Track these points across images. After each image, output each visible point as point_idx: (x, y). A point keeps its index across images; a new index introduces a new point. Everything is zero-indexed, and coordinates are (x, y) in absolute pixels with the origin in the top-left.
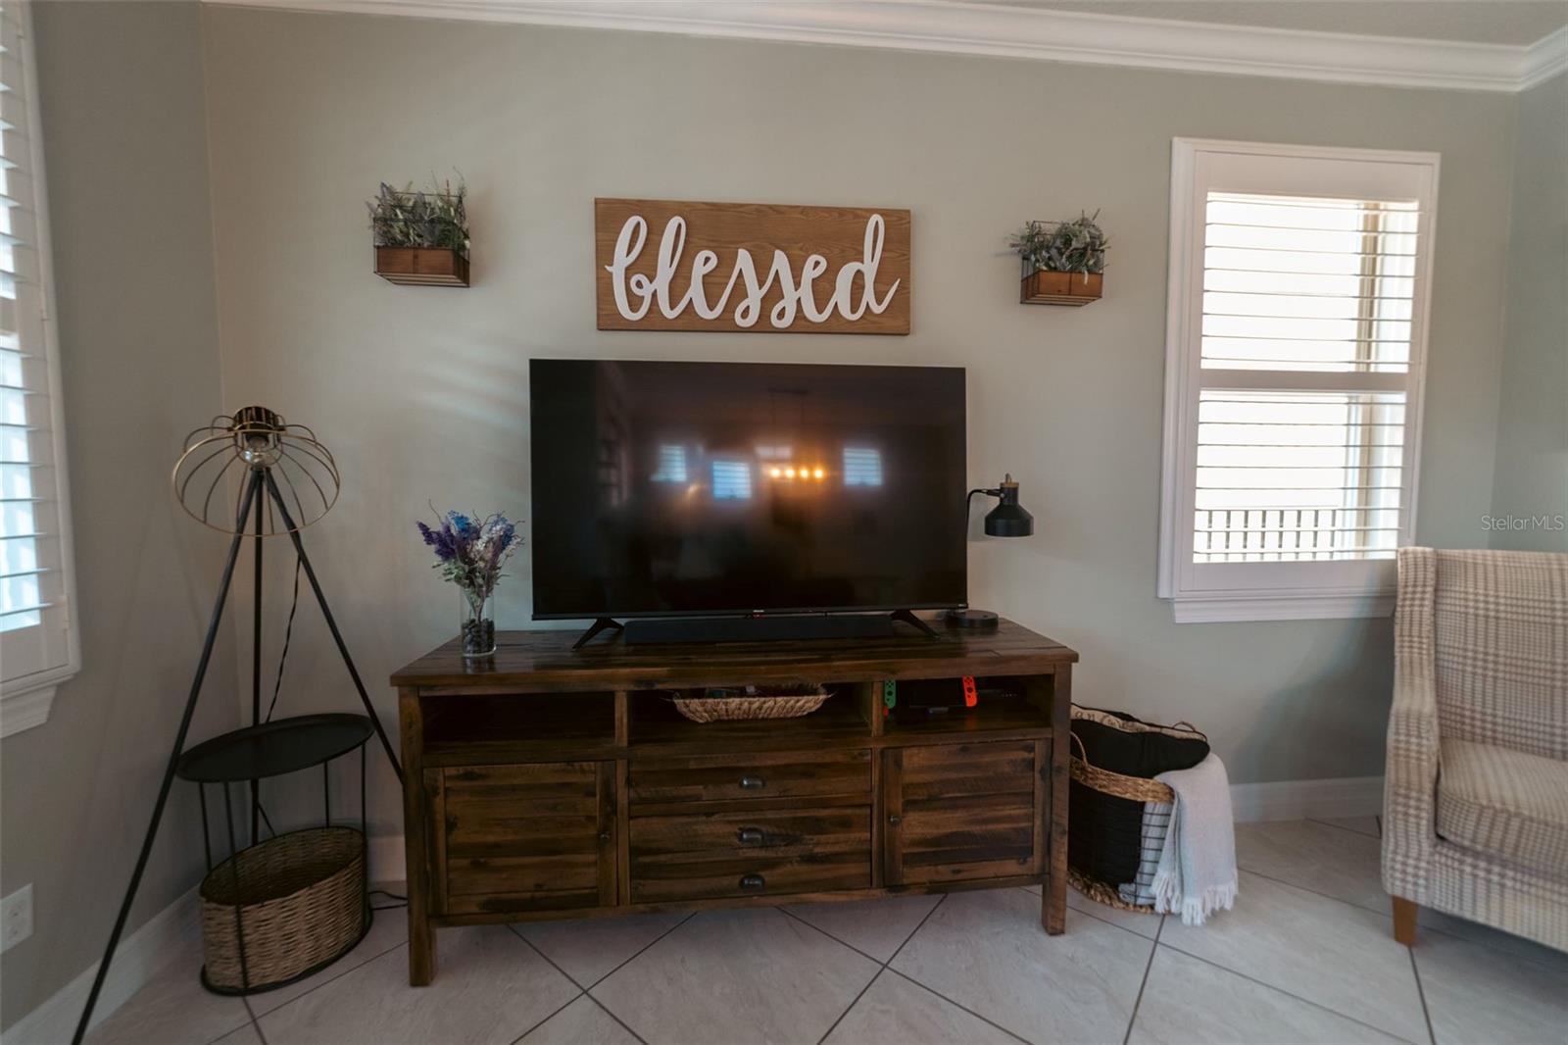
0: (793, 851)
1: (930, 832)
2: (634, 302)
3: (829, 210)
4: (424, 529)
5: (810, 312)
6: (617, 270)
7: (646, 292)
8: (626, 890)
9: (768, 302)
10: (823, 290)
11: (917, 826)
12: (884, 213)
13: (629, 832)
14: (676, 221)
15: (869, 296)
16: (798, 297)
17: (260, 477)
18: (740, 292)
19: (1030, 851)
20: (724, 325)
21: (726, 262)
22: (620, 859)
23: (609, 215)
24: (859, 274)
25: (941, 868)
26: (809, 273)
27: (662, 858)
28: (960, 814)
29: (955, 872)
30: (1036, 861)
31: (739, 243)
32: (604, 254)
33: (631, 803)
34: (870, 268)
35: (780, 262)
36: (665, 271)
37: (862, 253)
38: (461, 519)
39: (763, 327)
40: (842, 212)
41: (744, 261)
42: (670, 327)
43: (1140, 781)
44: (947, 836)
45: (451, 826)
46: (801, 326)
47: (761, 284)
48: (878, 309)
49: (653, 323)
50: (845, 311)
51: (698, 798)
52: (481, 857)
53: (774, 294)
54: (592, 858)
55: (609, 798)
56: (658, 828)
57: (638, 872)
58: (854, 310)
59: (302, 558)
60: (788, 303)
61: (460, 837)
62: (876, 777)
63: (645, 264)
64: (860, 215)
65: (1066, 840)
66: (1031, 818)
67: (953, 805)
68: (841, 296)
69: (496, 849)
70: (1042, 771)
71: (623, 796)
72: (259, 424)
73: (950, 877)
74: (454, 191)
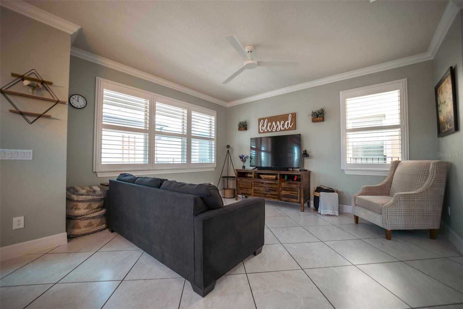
0: (269, 193)
1: (285, 194)
2: (262, 130)
3: (284, 115)
4: (239, 156)
5: (282, 129)
6: (260, 127)
7: (263, 129)
8: (253, 194)
9: (277, 128)
10: (283, 125)
11: (283, 193)
12: (291, 114)
13: (253, 188)
14: (267, 120)
15: (289, 125)
16: (280, 127)
17: (228, 151)
18: (273, 127)
19: (298, 199)
20: (272, 131)
21: (272, 124)
22: (253, 190)
23: (260, 120)
24: (288, 122)
25: (286, 199)
26: (282, 123)
27: (256, 191)
28: (289, 192)
29: (288, 199)
30: (298, 200)
31: (273, 121)
32: (259, 125)
33: (254, 185)
34: (289, 122)
35: (278, 123)
36: (265, 126)
37: (288, 119)
38: (243, 155)
39: (276, 131)
40: (286, 115)
41: (274, 123)
42: (266, 132)
43: (318, 193)
44: (287, 195)
45: (239, 185)
46: (281, 130)
47: (276, 126)
48: (291, 127)
49: (264, 132)
50: (286, 128)
51: (260, 185)
52: (241, 188)
53: (278, 127)
54: (250, 190)
55: (252, 184)
56: (256, 188)
57: (254, 193)
58: (287, 127)
59: (231, 159)
60: (279, 128)
61: (240, 186)
62: (278, 185)
63: (263, 126)
64: (288, 115)
65: (303, 198)
66: (298, 194)
67: (288, 190)
68: (286, 126)
69: (242, 188)
70: (299, 188)
71: (253, 184)
72: (228, 146)
73: (287, 200)
74: (245, 121)
